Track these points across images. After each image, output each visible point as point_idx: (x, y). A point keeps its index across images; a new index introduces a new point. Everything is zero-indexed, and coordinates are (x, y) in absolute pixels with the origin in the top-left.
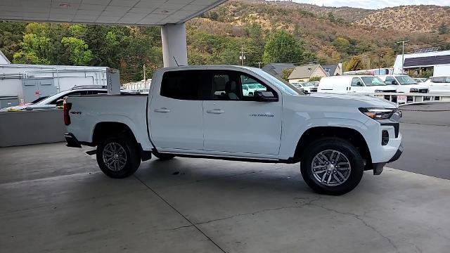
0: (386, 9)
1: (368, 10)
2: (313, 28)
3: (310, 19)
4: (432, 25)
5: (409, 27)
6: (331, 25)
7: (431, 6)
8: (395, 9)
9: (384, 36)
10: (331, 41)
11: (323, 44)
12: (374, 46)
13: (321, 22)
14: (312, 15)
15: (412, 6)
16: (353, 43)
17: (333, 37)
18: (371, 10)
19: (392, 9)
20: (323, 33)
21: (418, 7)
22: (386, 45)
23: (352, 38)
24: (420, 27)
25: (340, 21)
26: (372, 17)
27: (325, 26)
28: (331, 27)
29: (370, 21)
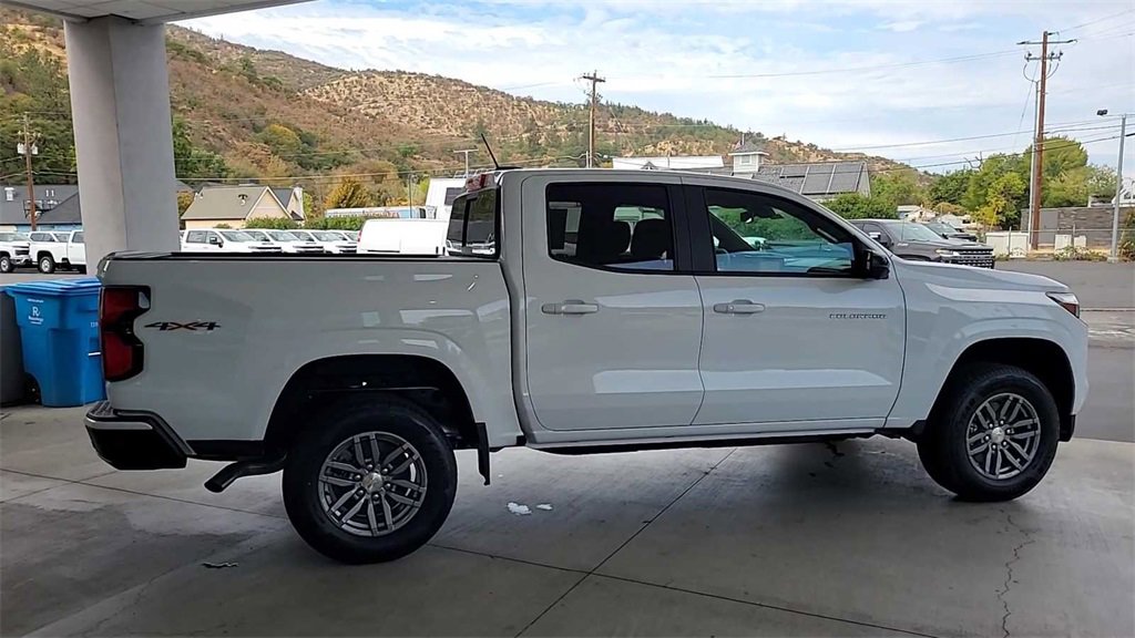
0: (370, 73)
1: (330, 69)
2: (207, 91)
3: (194, 66)
4: (460, 121)
5: (418, 119)
6: (252, 90)
7: (456, 80)
8: (388, 75)
9: (373, 135)
10: (256, 129)
11: (236, 135)
12: (355, 152)
13: (226, 79)
14: (199, 57)
15: (422, 76)
16: (307, 140)
17: (260, 121)
18: (337, 70)
19: (382, 74)
20: (234, 108)
21: (431, 79)
22: (381, 154)
23: (305, 129)
24: (440, 124)
25: (271, 83)
26: (341, 87)
27: (236, 90)
28: (250, 96)
29: (337, 94)
